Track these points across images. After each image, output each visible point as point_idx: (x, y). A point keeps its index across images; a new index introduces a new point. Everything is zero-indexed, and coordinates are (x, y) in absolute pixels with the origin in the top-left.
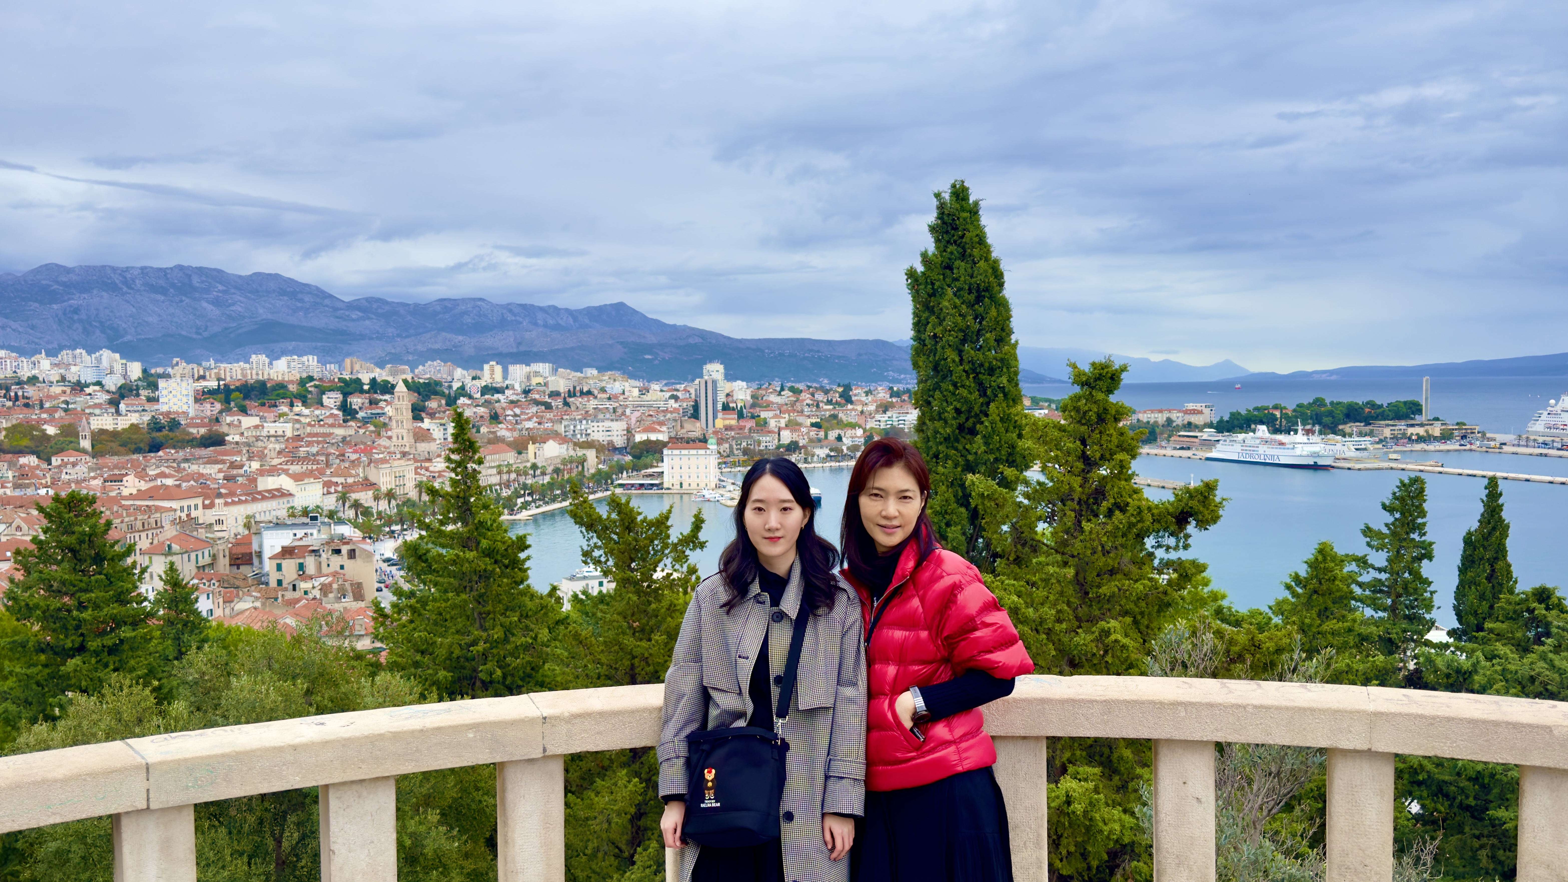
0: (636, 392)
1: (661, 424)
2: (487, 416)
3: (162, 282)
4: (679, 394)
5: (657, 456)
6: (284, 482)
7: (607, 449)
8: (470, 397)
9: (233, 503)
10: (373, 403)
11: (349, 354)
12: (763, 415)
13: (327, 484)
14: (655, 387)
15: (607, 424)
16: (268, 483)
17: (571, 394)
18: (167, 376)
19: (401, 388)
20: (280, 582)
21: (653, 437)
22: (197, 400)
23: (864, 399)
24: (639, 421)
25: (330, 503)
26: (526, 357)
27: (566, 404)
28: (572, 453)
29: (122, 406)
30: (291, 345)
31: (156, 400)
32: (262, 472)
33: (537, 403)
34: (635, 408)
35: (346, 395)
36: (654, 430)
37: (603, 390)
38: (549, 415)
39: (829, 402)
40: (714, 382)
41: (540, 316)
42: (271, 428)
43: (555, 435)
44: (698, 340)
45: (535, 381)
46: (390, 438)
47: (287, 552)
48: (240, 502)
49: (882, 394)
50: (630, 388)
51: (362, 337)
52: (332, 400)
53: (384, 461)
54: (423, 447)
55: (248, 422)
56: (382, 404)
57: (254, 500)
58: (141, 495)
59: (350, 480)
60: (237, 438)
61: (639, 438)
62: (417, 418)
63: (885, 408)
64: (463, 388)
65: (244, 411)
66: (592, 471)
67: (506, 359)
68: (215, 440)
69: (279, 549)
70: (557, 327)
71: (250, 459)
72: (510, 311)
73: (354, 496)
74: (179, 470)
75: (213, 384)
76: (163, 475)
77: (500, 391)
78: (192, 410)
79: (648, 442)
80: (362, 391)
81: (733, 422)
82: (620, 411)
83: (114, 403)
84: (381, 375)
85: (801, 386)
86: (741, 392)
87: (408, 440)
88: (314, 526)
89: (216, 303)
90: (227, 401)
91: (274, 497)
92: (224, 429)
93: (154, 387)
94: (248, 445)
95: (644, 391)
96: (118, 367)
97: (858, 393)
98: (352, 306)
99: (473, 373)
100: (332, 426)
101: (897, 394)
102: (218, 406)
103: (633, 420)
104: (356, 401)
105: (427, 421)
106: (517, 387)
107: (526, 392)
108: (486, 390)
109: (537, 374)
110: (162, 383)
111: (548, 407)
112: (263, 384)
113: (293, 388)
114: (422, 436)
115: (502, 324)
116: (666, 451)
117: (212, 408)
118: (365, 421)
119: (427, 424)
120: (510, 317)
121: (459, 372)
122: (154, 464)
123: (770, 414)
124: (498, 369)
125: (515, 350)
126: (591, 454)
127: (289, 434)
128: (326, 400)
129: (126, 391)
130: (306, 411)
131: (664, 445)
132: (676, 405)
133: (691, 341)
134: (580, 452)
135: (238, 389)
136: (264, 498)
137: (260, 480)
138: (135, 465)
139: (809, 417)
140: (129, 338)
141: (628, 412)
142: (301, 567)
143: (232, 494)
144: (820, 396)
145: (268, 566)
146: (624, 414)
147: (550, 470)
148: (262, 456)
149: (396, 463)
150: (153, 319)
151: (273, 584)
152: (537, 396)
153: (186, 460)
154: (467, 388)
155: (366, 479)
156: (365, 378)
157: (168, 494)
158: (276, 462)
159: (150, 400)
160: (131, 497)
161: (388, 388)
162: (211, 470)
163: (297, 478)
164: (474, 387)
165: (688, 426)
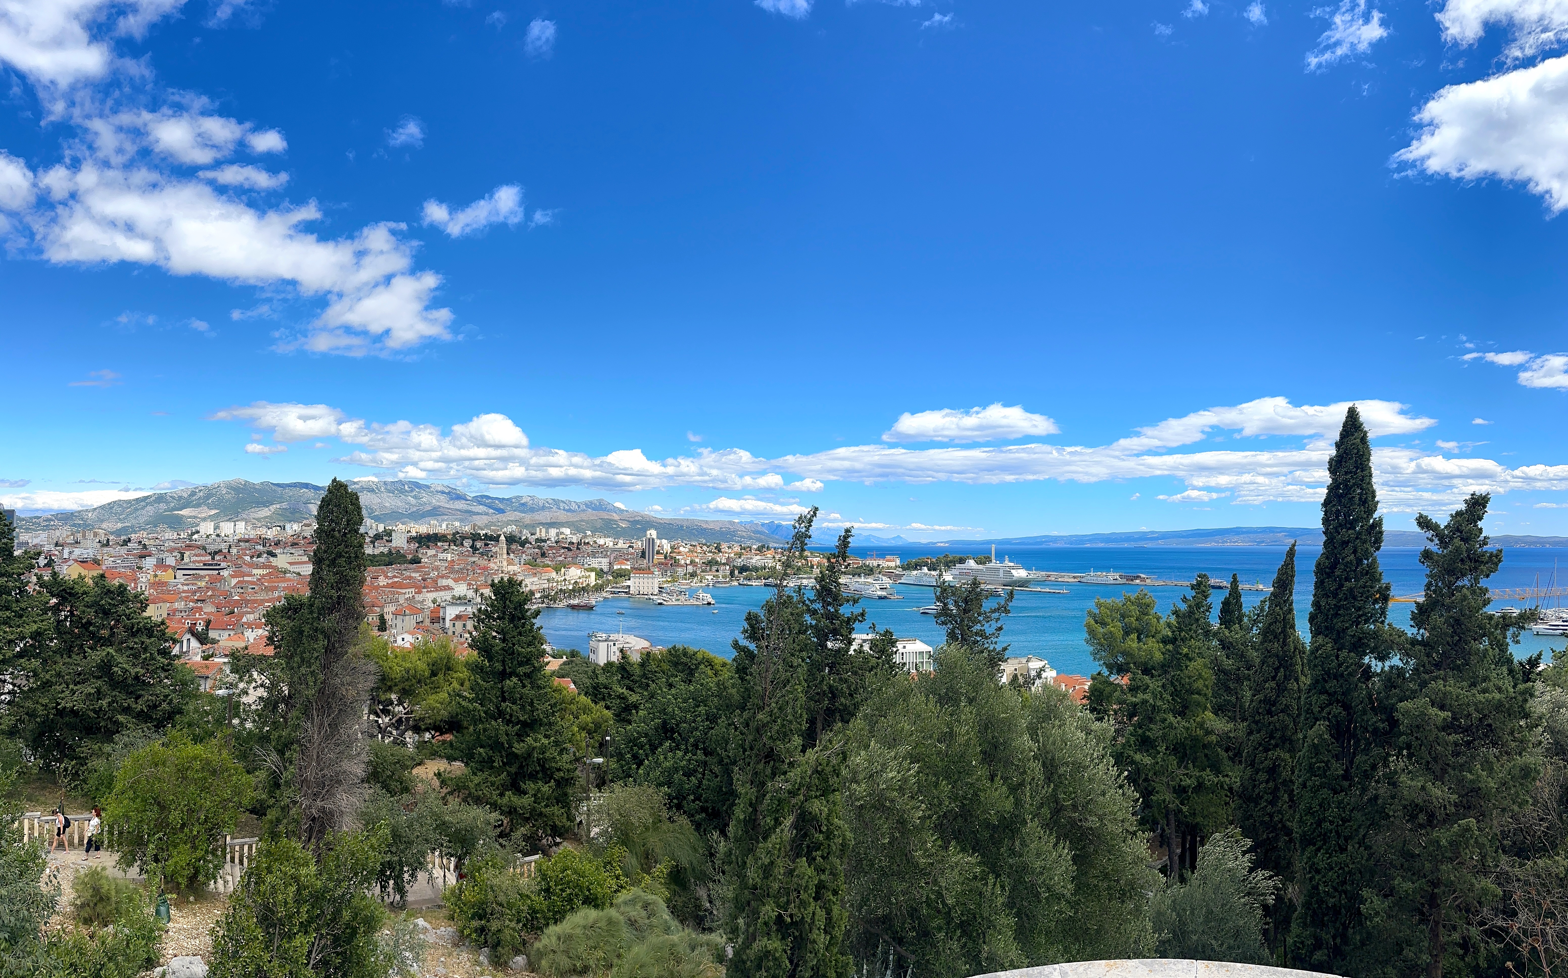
0: (612, 543)
1: (627, 560)
2: (540, 553)
3: (393, 488)
5: (626, 577)
6: (450, 582)
7: (600, 572)
8: (531, 544)
9: (428, 591)
10: (487, 545)
12: (677, 557)
13: (469, 584)
14: (621, 541)
15: (600, 559)
16: (443, 582)
17: (579, 544)
18: (394, 531)
19: (502, 538)
20: (454, 633)
21: (623, 567)
22: (408, 542)
23: (728, 550)
24: (615, 558)
25: (470, 594)
27: (578, 548)
28: (583, 573)
29: (378, 544)
30: (446, 517)
31: (391, 541)
32: (439, 577)
33: (564, 547)
34: (612, 551)
35: (474, 541)
36: (623, 564)
37: (595, 542)
38: (570, 554)
39: (710, 552)
40: (653, 540)
41: (562, 505)
42: (441, 556)
43: (575, 564)
44: (640, 518)
45: (561, 536)
46: (494, 562)
47: (458, 617)
48: (431, 591)
49: (737, 549)
50: (609, 542)
51: (478, 514)
52: (467, 543)
53: (494, 574)
54: (511, 568)
55: (431, 552)
56: (490, 546)
57: (437, 590)
58: (388, 586)
59: (479, 583)
60: (426, 560)
61: (616, 567)
62: (508, 553)
63: (740, 555)
64: (527, 539)
65: (428, 547)
66: (593, 582)
67: (548, 526)
68: (416, 561)
69: (454, 616)
70: (569, 510)
71: (433, 570)
72: (547, 502)
73: (481, 591)
74: (402, 574)
75: (414, 534)
76: (395, 577)
77: (545, 541)
78: (405, 545)
79: (621, 569)
80: (481, 540)
81: (662, 560)
82: (605, 553)
83: (373, 542)
84: (489, 532)
85: (695, 543)
86: (666, 546)
87: (504, 564)
88: (469, 605)
89: (415, 497)
90: (419, 543)
91: (445, 589)
92: (420, 556)
93: (390, 535)
94: (431, 563)
95: (616, 543)
97: (724, 546)
98: (474, 499)
99: (533, 532)
100: (468, 556)
101: (743, 549)
102: (417, 545)
103: (612, 558)
104: (479, 544)
105: (512, 555)
106: (554, 539)
107: (556, 542)
108: (537, 540)
109: (563, 533)
110: (394, 534)
111: (569, 549)
112: (436, 534)
113: (449, 537)
114: (510, 562)
115: (543, 508)
116: (630, 574)
117: (414, 546)
118: (482, 554)
120: (547, 505)
121: (525, 532)
122: (391, 571)
123: (681, 557)
124: (544, 530)
125: (549, 521)
126: (593, 575)
127: (449, 559)
128: (465, 544)
129: (379, 537)
130: (456, 548)
131: (629, 571)
132: (633, 551)
133: (636, 519)
134: (586, 573)
135: (425, 537)
136: (441, 590)
137: (439, 581)
138: (383, 572)
139: (701, 559)
140: (377, 513)
141: (609, 553)
142: (464, 625)
143: (426, 587)
144: (705, 548)
145: (448, 624)
146: (607, 554)
147: (572, 582)
148: (438, 569)
150: (387, 504)
151: (450, 633)
152: (563, 544)
153: (405, 570)
154: (529, 539)
155: (487, 582)
156: (481, 533)
157: (400, 586)
158: (444, 572)
159: (389, 541)
160: (384, 586)
161: (493, 538)
162: (416, 575)
163: (456, 580)
164: (532, 539)
165: (640, 562)
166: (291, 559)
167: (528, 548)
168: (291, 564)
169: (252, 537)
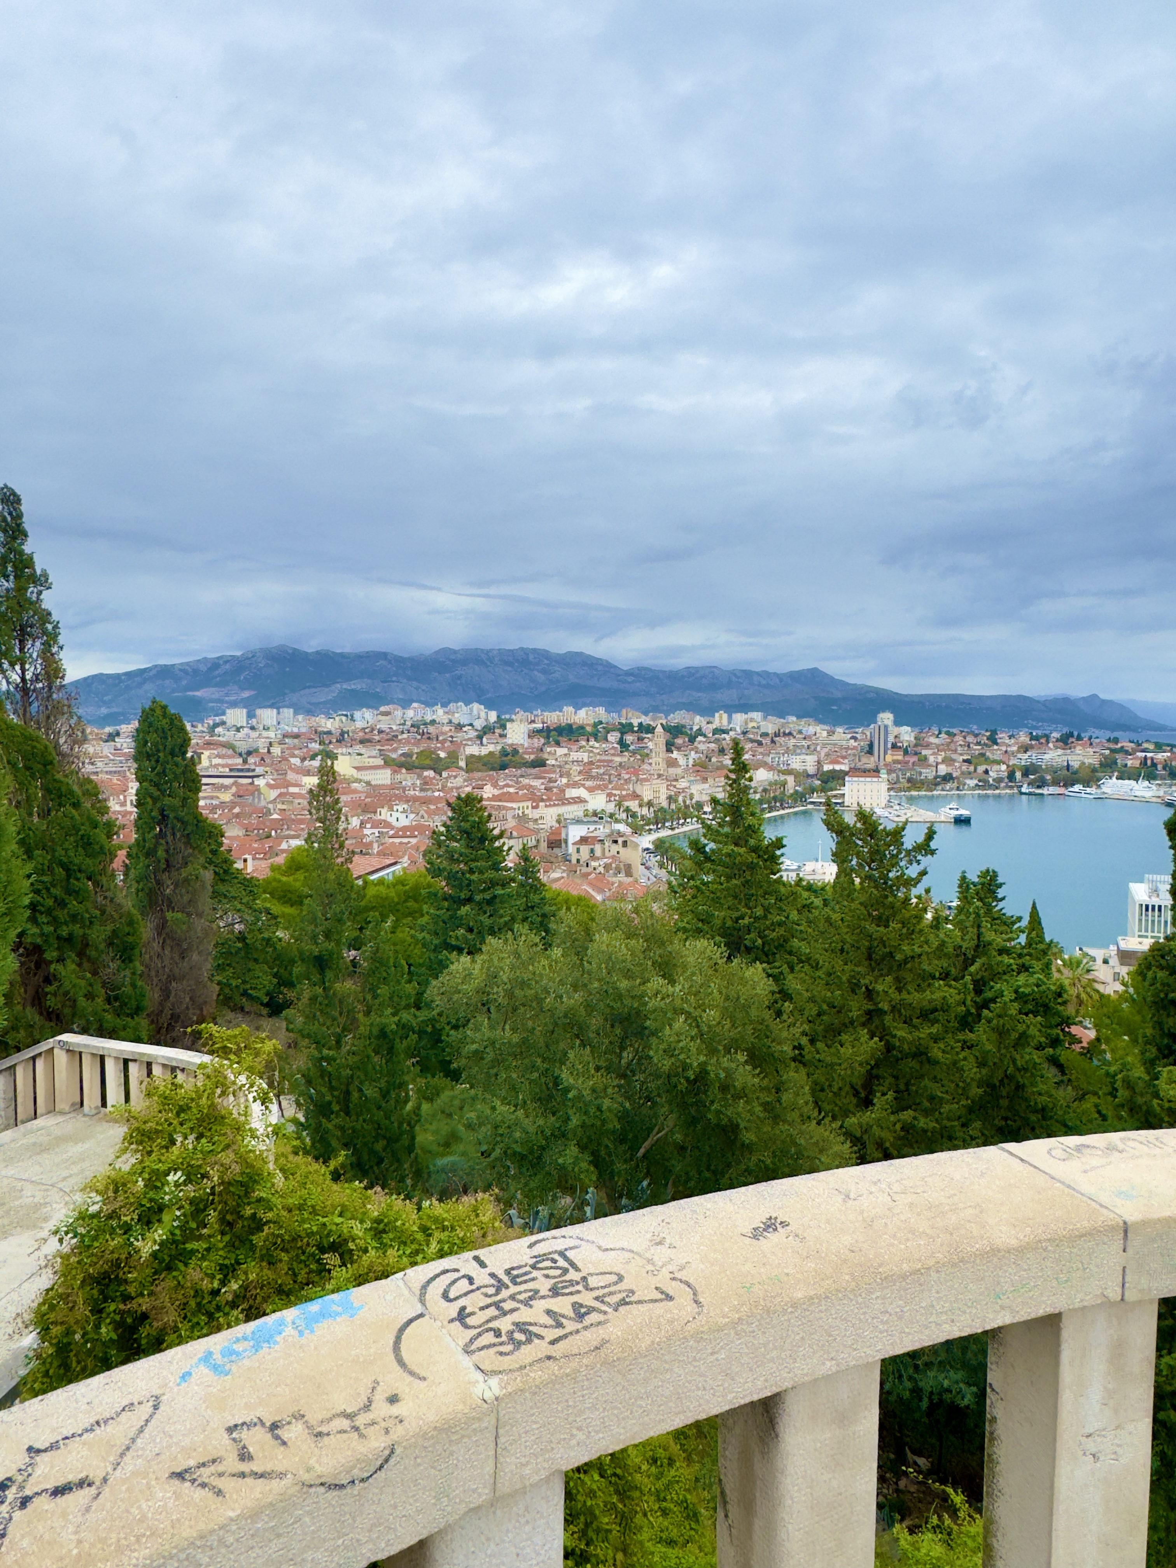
0: (825, 734)
1: (844, 757)
2: (716, 750)
3: (511, 659)
4: (858, 736)
5: (840, 781)
6: (582, 792)
7: (802, 776)
8: (705, 736)
9: (550, 806)
10: (640, 739)
11: (623, 707)
12: (924, 752)
13: (609, 795)
14: (839, 730)
15: (803, 757)
16: (572, 793)
17: (777, 735)
18: (512, 720)
19: (659, 729)
20: (578, 861)
21: (838, 767)
22: (529, 737)
23: (1007, 741)
24: (827, 755)
25: (611, 808)
26: (744, 708)
27: (773, 742)
28: (776, 778)
29: (485, 740)
30: (588, 700)
31: (505, 736)
32: (568, 785)
33: (752, 741)
34: (824, 746)
35: (622, 734)
36: (838, 763)
37: (800, 732)
38: (761, 750)
39: (978, 743)
40: (886, 727)
41: (756, 679)
42: (574, 756)
43: (765, 765)
44: (872, 695)
45: (751, 725)
46: (650, 764)
47: (584, 840)
48: (555, 805)
49: (1024, 738)
50: (821, 730)
51: (634, 694)
52: (613, 737)
53: (646, 780)
54: (672, 771)
55: (561, 751)
56: (646, 740)
57: (563, 804)
58: (494, 798)
59: (624, 793)
60: (553, 762)
61: (827, 768)
62: (669, 750)
63: (1026, 749)
64: (700, 729)
65: (558, 744)
66: (791, 791)
67: (731, 709)
68: (540, 763)
69: (578, 838)
70: (767, 686)
71: (561, 776)
72: (735, 675)
73: (626, 804)
74: (517, 782)
75: (539, 726)
76: (508, 785)
77: (726, 732)
78: (526, 743)
79: (834, 771)
80: (633, 732)
81: (900, 758)
82: (812, 748)
83: (480, 738)
84: (646, 720)
85: (955, 731)
86: (907, 734)
87: (663, 766)
88: (600, 823)
89: (544, 672)
90: (548, 737)
91: (575, 802)
92: (546, 756)
93: (504, 727)
94: (560, 766)
95: (831, 733)
96: (483, 715)
97: (1003, 737)
98: (628, 673)
99: (708, 719)
100: (613, 755)
101: (1037, 738)
102: (542, 741)
103: (823, 754)
104: (629, 738)
105: (675, 752)
106: (738, 729)
107: (744, 733)
108: (716, 731)
109: (752, 720)
110: (509, 725)
111: (760, 744)
112: (570, 726)
113: (589, 729)
114: (672, 763)
115: (729, 685)
116: (847, 778)
117: (539, 742)
118: (634, 753)
119: (675, 754)
120: (734, 679)
121: (698, 718)
122: (503, 778)
123: (930, 752)
124: (725, 716)
125: (737, 703)
126: (791, 780)
127: (586, 760)
128: (610, 738)
129: (487, 730)
130: (597, 745)
131: (846, 773)
132: (856, 744)
133: (868, 696)
134: (783, 778)
135: (555, 729)
136: (570, 803)
137: (567, 790)
138: (491, 778)
139: (961, 754)
140: (489, 695)
141: (819, 748)
142: (592, 851)
143: (549, 799)
144: (970, 739)
145: (571, 849)
146: (815, 750)
147: (760, 789)
148: (568, 775)
149: (655, 782)
150: (504, 683)
151: (574, 861)
152: (751, 736)
153: (522, 776)
154: (703, 730)
155: (634, 792)
156: (635, 722)
157: (510, 798)
158: (577, 779)
159: (501, 736)
160: (489, 799)
161: (650, 730)
162: (536, 783)
163: (590, 790)
164: (708, 729)
165: (864, 760)
166: (358, 761)
167: (700, 742)
168: (358, 768)
169: (303, 730)
